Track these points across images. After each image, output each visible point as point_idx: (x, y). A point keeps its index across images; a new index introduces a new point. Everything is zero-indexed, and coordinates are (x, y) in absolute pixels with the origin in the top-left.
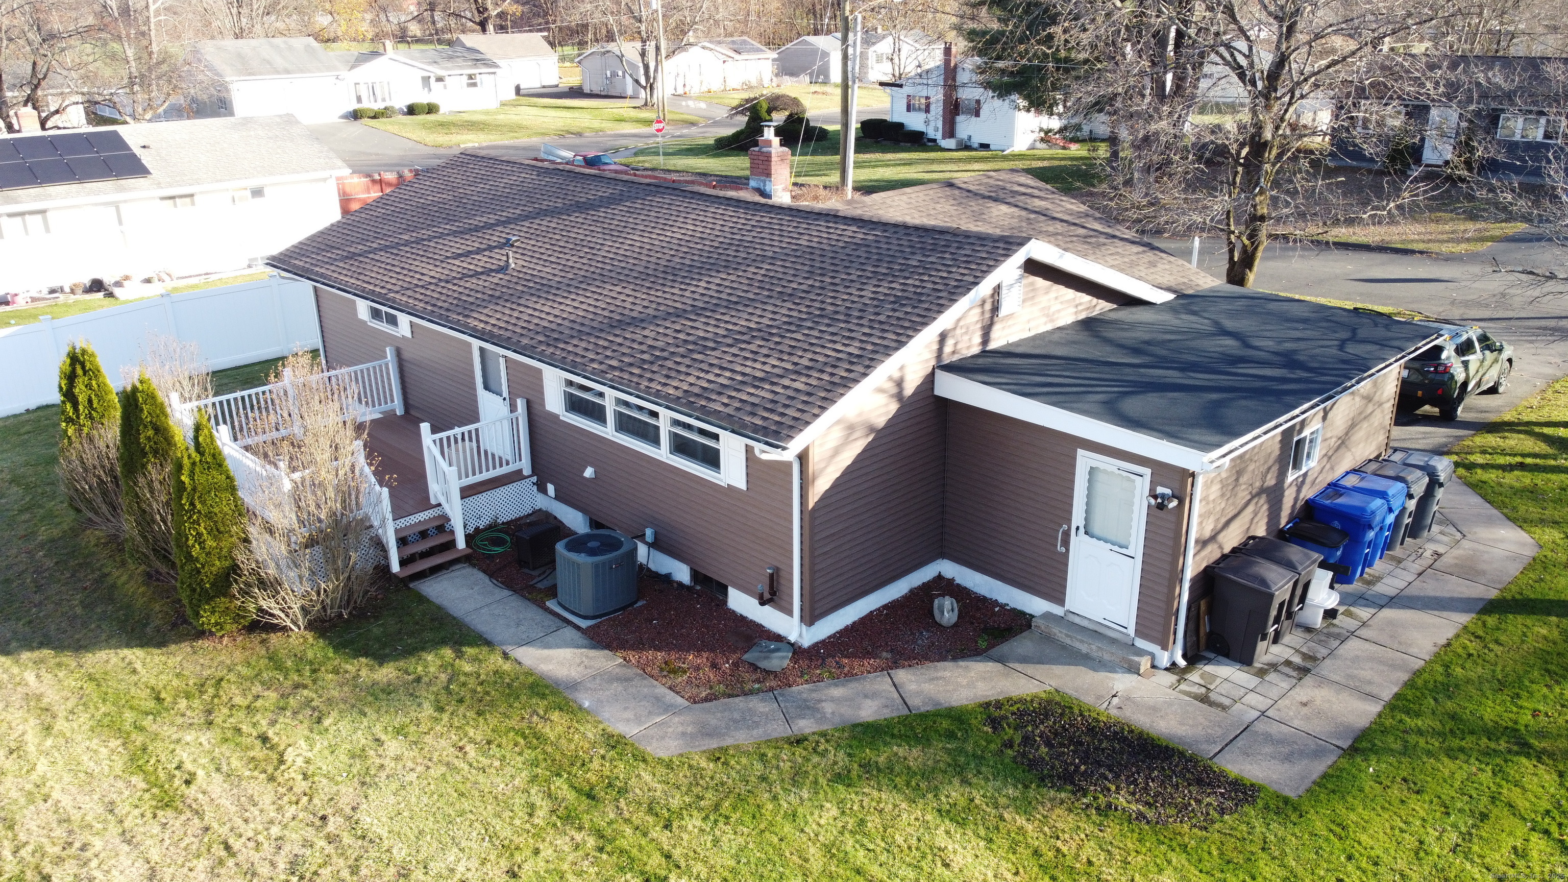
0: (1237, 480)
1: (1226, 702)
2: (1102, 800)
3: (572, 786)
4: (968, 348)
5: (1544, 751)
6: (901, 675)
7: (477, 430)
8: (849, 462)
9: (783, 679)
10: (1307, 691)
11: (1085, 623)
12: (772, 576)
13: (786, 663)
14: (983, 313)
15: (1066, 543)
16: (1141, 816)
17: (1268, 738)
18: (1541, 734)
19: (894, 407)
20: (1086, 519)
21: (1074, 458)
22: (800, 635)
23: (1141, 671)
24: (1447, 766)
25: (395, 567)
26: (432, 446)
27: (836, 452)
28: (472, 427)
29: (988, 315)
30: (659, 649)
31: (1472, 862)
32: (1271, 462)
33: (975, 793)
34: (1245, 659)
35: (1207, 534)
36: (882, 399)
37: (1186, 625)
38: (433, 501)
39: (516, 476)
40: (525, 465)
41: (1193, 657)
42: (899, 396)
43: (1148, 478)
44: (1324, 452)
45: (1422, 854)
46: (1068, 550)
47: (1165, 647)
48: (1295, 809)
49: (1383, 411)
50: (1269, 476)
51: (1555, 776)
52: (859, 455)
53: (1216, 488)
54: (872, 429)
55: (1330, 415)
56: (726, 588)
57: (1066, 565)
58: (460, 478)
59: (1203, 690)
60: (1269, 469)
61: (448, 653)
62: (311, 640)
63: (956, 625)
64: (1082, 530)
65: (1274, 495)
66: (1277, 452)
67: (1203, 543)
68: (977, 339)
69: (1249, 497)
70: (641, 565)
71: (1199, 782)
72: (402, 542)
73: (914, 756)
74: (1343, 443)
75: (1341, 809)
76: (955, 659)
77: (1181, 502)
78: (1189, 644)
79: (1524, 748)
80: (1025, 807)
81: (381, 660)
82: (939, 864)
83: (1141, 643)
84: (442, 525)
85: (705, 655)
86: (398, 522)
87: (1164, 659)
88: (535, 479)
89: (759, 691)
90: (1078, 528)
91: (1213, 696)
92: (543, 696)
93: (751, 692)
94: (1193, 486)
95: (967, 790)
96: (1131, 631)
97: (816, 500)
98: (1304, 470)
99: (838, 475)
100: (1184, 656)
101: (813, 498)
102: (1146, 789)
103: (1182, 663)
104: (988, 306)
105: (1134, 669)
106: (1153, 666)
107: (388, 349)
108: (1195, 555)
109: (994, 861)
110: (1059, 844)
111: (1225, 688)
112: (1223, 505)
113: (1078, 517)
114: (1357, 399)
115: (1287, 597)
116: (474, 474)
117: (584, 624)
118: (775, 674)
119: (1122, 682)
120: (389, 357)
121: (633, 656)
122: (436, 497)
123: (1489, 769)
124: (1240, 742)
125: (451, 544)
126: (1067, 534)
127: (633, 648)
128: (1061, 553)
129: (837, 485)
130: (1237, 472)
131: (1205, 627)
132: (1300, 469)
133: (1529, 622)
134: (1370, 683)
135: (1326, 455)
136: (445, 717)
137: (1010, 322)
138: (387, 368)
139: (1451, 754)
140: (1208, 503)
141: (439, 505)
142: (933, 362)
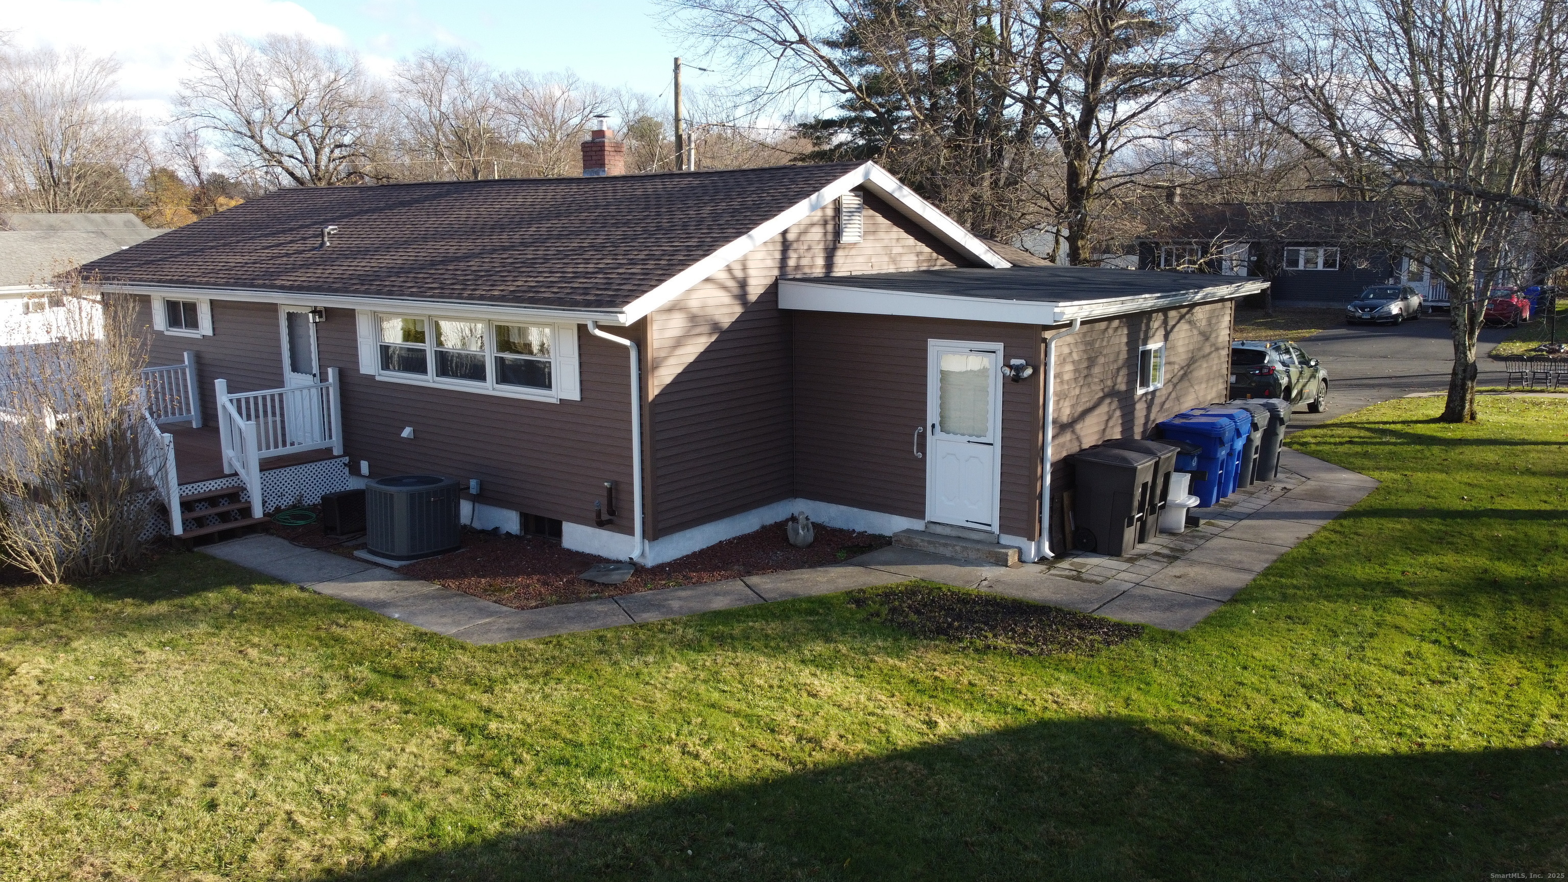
0: (1089, 368)
1: (1100, 579)
2: (979, 643)
3: (375, 670)
4: (811, 267)
5: (1420, 594)
6: (754, 580)
7: (281, 395)
8: (691, 359)
9: (624, 589)
10: (1178, 569)
11: (947, 531)
12: (610, 490)
13: (628, 577)
14: (825, 234)
15: (922, 447)
16: (1021, 652)
17: (1145, 598)
18: (1412, 584)
19: (738, 310)
20: (942, 417)
21: (925, 350)
22: (643, 554)
23: (1010, 563)
24: (1327, 606)
25: (178, 529)
26: (228, 405)
27: (678, 343)
28: (276, 391)
29: (830, 237)
30: (484, 577)
31: (1369, 663)
32: (1120, 362)
33: (840, 646)
34: (1114, 550)
35: (1065, 419)
36: (724, 298)
37: (1051, 517)
38: (227, 471)
39: (324, 454)
40: (336, 443)
41: (1062, 550)
42: (742, 296)
43: (1001, 354)
44: (1169, 376)
45: (1317, 662)
46: (924, 454)
47: (1031, 538)
48: (1182, 639)
49: (1219, 358)
50: (1119, 379)
51: (1435, 609)
52: (702, 354)
53: (1069, 367)
54: (715, 327)
55: (1172, 336)
56: (559, 524)
57: (924, 471)
58: (260, 449)
59: (1075, 573)
60: (1118, 370)
61: (234, 591)
62: (67, 591)
63: (810, 546)
64: (938, 427)
65: (1126, 402)
66: (1124, 355)
67: (1062, 428)
68: (820, 261)
69: (1101, 394)
70: (465, 526)
71: (1081, 626)
72: (186, 505)
73: (773, 627)
74: (1185, 374)
75: (1228, 636)
76: (811, 567)
77: (1036, 371)
78: (1055, 541)
79: (1400, 592)
80: (899, 653)
81: (151, 600)
82: (805, 695)
83: (1006, 539)
84: (236, 495)
85: (535, 578)
86: (184, 488)
87: (1031, 550)
88: (346, 459)
89: (596, 598)
90: (933, 426)
91: (1084, 576)
92: (344, 612)
93: (590, 599)
94: (1046, 356)
95: (832, 645)
96: (996, 529)
97: (656, 392)
98: (1151, 389)
99: (679, 370)
100: (1052, 549)
101: (654, 391)
102: (1025, 633)
103: (1049, 553)
104: (830, 228)
105: (1002, 561)
106: (1020, 560)
107: (185, 354)
108: (1053, 437)
109: (865, 690)
110: (937, 673)
111: (1096, 571)
112: (1077, 391)
113: (932, 415)
114: (1195, 332)
115: (1149, 479)
116: (276, 446)
117: (396, 564)
118: (615, 586)
119: (989, 572)
120: (187, 363)
121: (453, 584)
122: (230, 465)
123: (1369, 607)
124: (1117, 602)
125: (247, 511)
126: (923, 436)
127: (454, 577)
128: (917, 459)
129: (679, 380)
130: (1089, 359)
131: (1070, 526)
132: (1148, 386)
133: (1382, 521)
134: (1240, 562)
135: (1170, 381)
136: (224, 633)
137: (853, 252)
138: (184, 374)
139: (1328, 598)
140: (1062, 382)
141: (236, 474)
142: (776, 272)
